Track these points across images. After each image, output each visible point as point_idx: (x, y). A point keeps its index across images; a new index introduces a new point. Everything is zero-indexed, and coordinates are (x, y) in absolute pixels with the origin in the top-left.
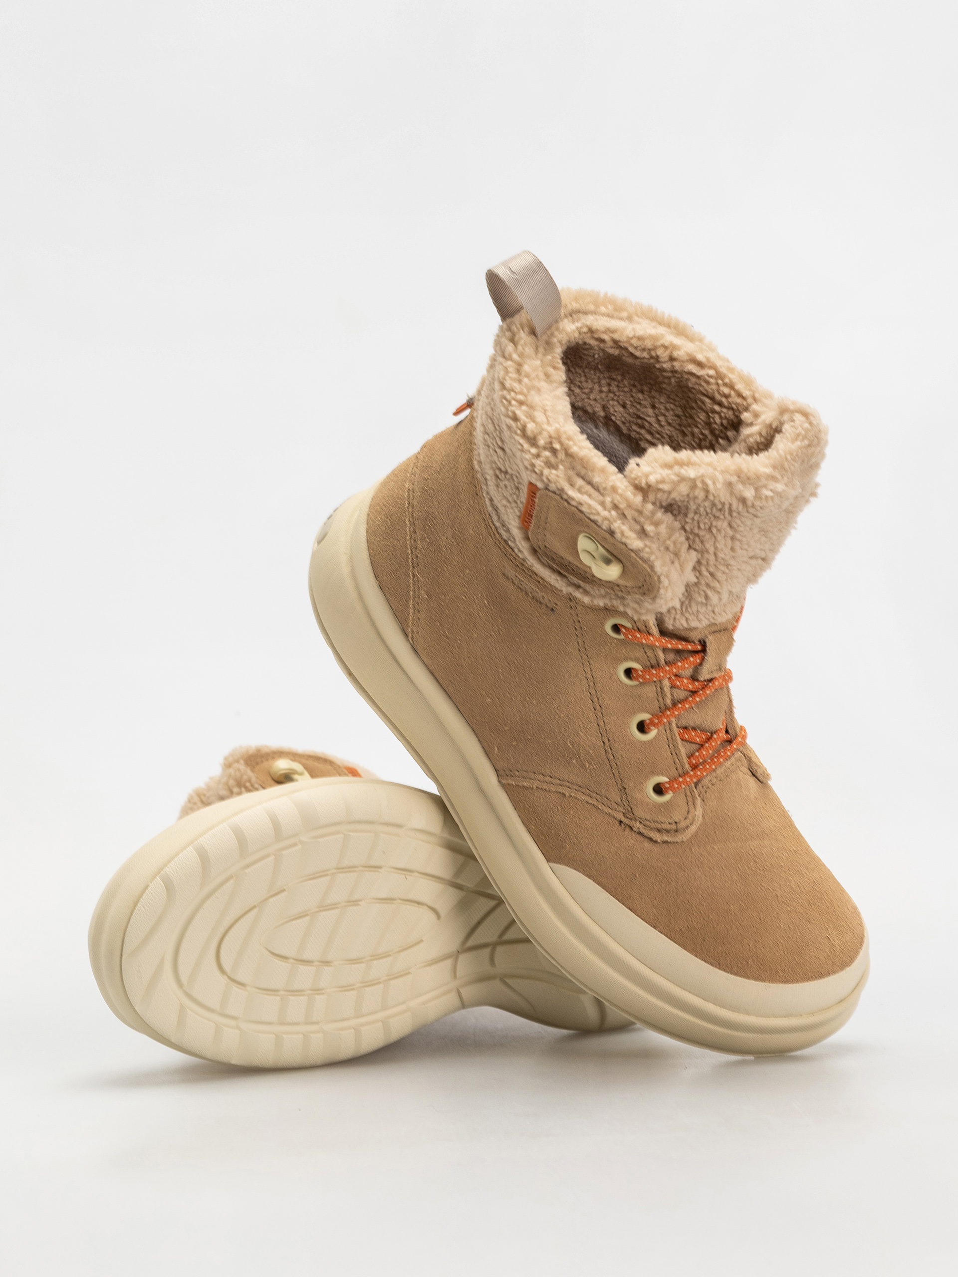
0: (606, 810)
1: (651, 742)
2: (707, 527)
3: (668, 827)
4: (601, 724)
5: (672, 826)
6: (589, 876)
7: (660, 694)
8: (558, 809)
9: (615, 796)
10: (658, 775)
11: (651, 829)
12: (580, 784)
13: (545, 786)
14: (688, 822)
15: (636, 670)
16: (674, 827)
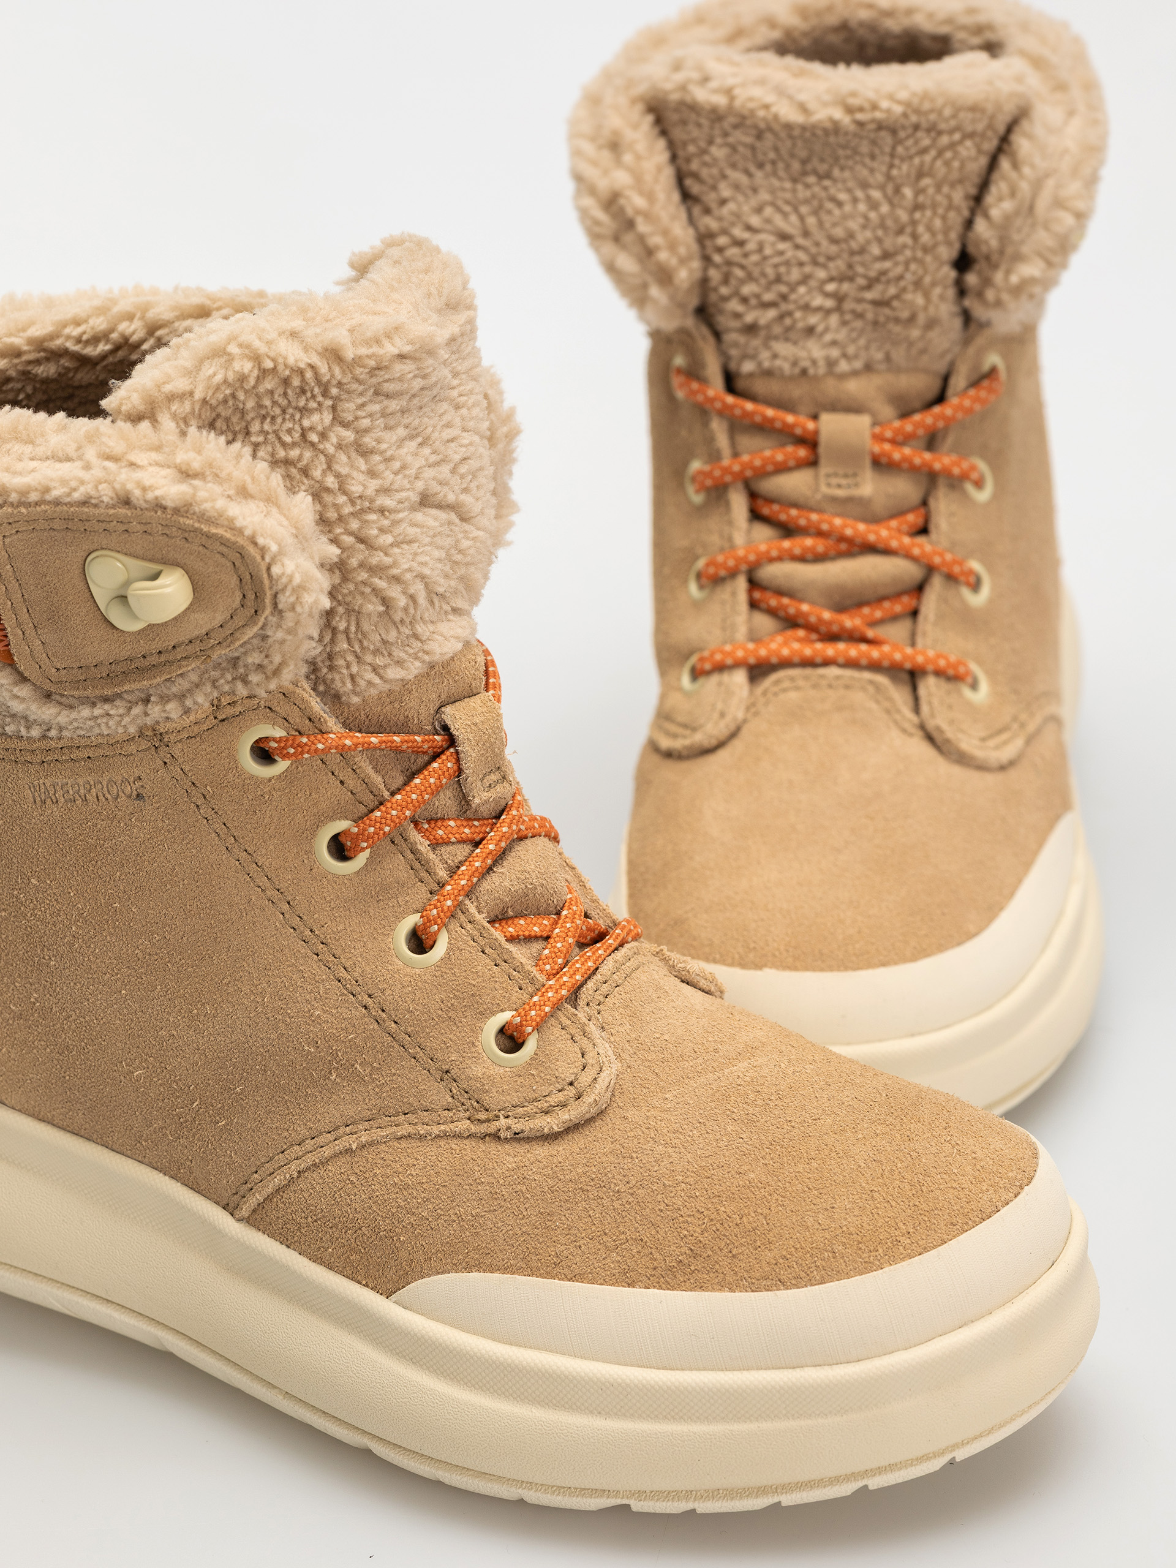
0: (436, 1130)
1: (446, 959)
2: (297, 436)
3: (560, 1097)
4: (342, 973)
5: (565, 1092)
6: (468, 1269)
7: (417, 865)
8: (352, 1182)
9: (438, 1094)
10: (493, 1013)
11: (531, 1116)
12: (366, 1114)
13: (310, 1159)
14: (590, 1073)
15: (346, 832)
16: (571, 1092)
